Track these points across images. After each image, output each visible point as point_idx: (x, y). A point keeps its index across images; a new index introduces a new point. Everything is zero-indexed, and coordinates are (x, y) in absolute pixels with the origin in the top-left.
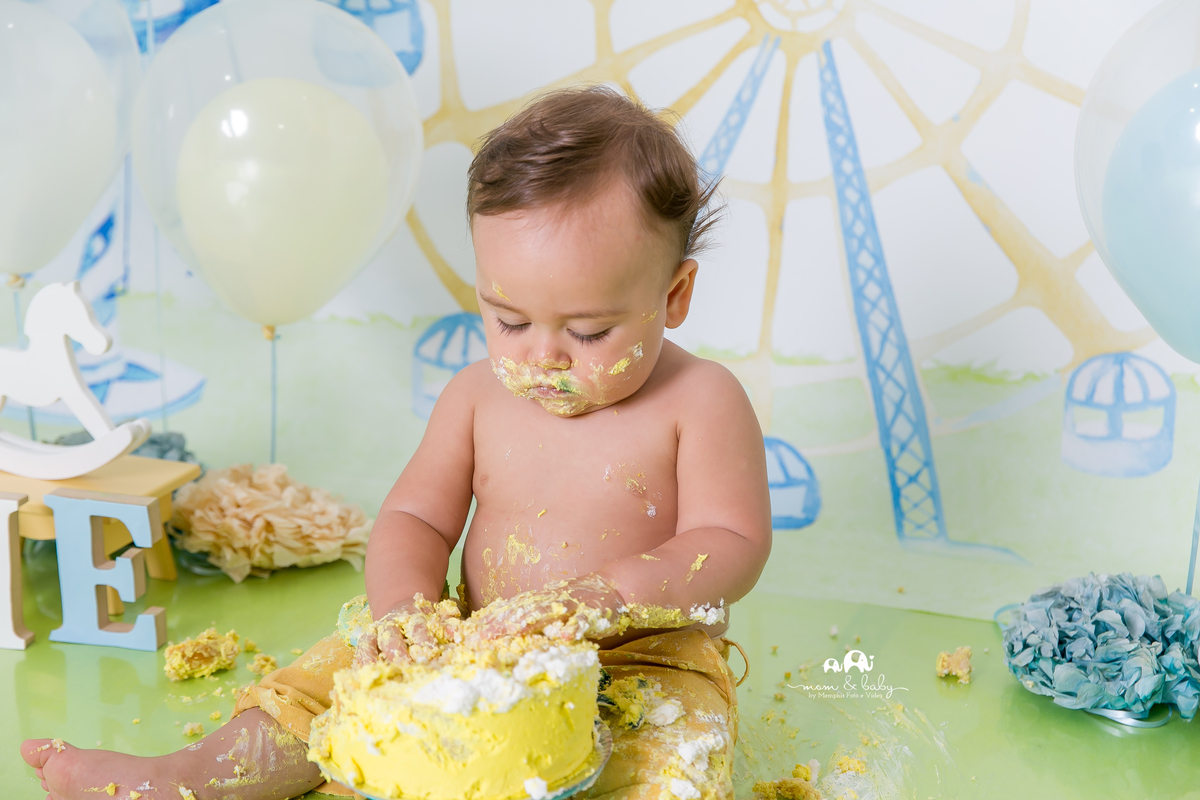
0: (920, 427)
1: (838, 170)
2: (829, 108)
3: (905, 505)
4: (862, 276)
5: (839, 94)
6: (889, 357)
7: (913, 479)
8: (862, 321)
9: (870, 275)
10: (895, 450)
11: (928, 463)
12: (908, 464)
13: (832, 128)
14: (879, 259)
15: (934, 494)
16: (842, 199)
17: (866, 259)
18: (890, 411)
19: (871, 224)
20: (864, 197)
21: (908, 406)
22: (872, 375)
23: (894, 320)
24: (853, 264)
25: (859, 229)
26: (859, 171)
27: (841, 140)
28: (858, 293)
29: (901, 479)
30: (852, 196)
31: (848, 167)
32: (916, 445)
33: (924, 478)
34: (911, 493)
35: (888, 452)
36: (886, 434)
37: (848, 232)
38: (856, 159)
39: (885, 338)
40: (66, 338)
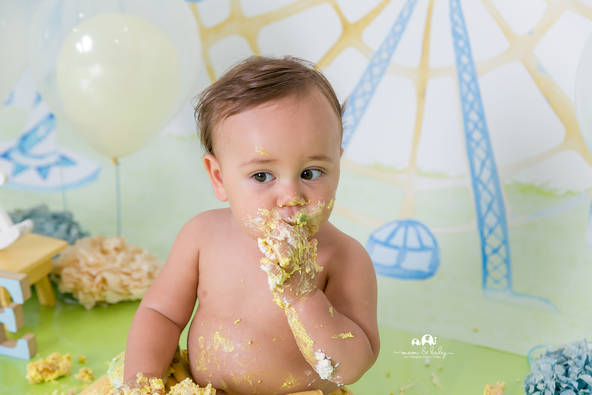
0: (502, 219)
1: (459, 62)
2: (454, 23)
3: (490, 267)
4: (471, 126)
5: (461, 15)
6: (486, 176)
7: (495, 251)
8: (470, 153)
9: (476, 126)
10: (486, 232)
11: (505, 242)
12: (493, 241)
13: (456, 36)
14: (482, 116)
15: (507, 261)
16: (461, 79)
17: (474, 116)
18: (484, 208)
19: (478, 95)
20: (474, 78)
21: (495, 206)
22: (475, 186)
23: (489, 154)
24: (466, 119)
25: (470, 97)
26: (471, 62)
27: (461, 43)
28: (469, 137)
29: (488, 251)
30: (467, 77)
31: (465, 60)
32: (498, 231)
33: (502, 251)
34: (494, 260)
35: (482, 233)
36: (481, 222)
37: (464, 99)
38: (470, 55)
39: (483, 164)
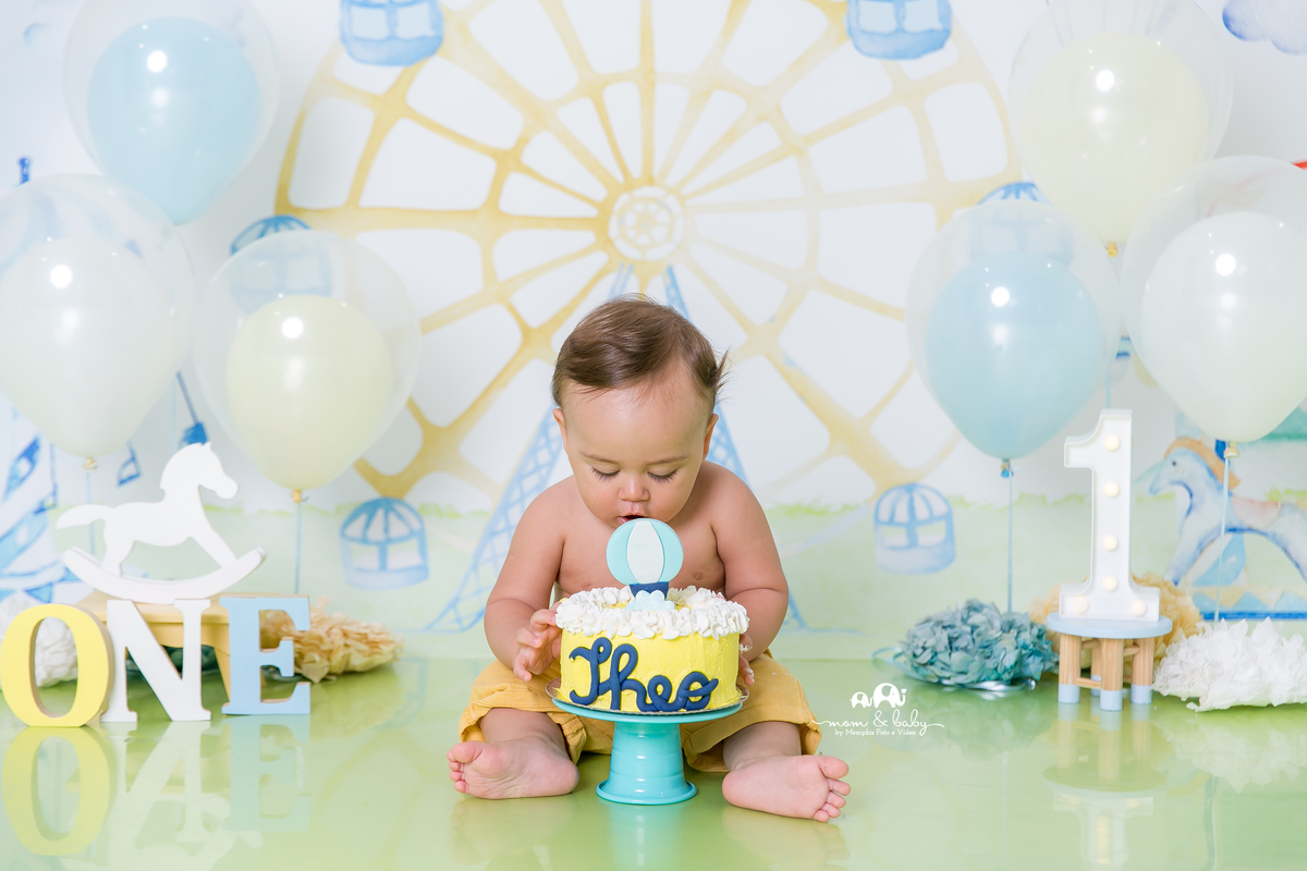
40: (201, 489)
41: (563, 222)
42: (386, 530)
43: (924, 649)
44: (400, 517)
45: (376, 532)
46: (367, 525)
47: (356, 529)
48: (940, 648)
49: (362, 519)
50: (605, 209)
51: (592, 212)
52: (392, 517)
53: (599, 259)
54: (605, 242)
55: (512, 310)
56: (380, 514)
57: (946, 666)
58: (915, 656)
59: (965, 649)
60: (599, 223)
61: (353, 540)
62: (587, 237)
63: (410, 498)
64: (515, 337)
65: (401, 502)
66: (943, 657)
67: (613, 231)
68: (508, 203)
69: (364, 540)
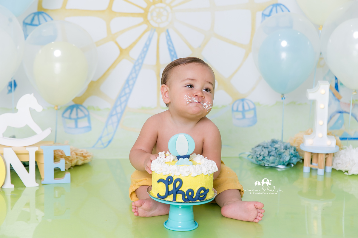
40: (30, 108)
41: (133, 15)
42: (77, 115)
43: (260, 155)
44: (81, 110)
45: (74, 115)
46: (71, 113)
47: (67, 114)
48: (266, 155)
49: (69, 111)
50: (146, 10)
51: (142, 11)
52: (79, 110)
53: (145, 27)
54: (147, 21)
55: (117, 43)
56: (75, 109)
57: (268, 161)
58: (257, 157)
59: (274, 156)
60: (144, 15)
61: (66, 118)
62: (141, 20)
63: (85, 104)
64: (118, 52)
65: (81, 105)
66: (266, 158)
67: (149, 17)
68: (114, 8)
69: (70, 118)
